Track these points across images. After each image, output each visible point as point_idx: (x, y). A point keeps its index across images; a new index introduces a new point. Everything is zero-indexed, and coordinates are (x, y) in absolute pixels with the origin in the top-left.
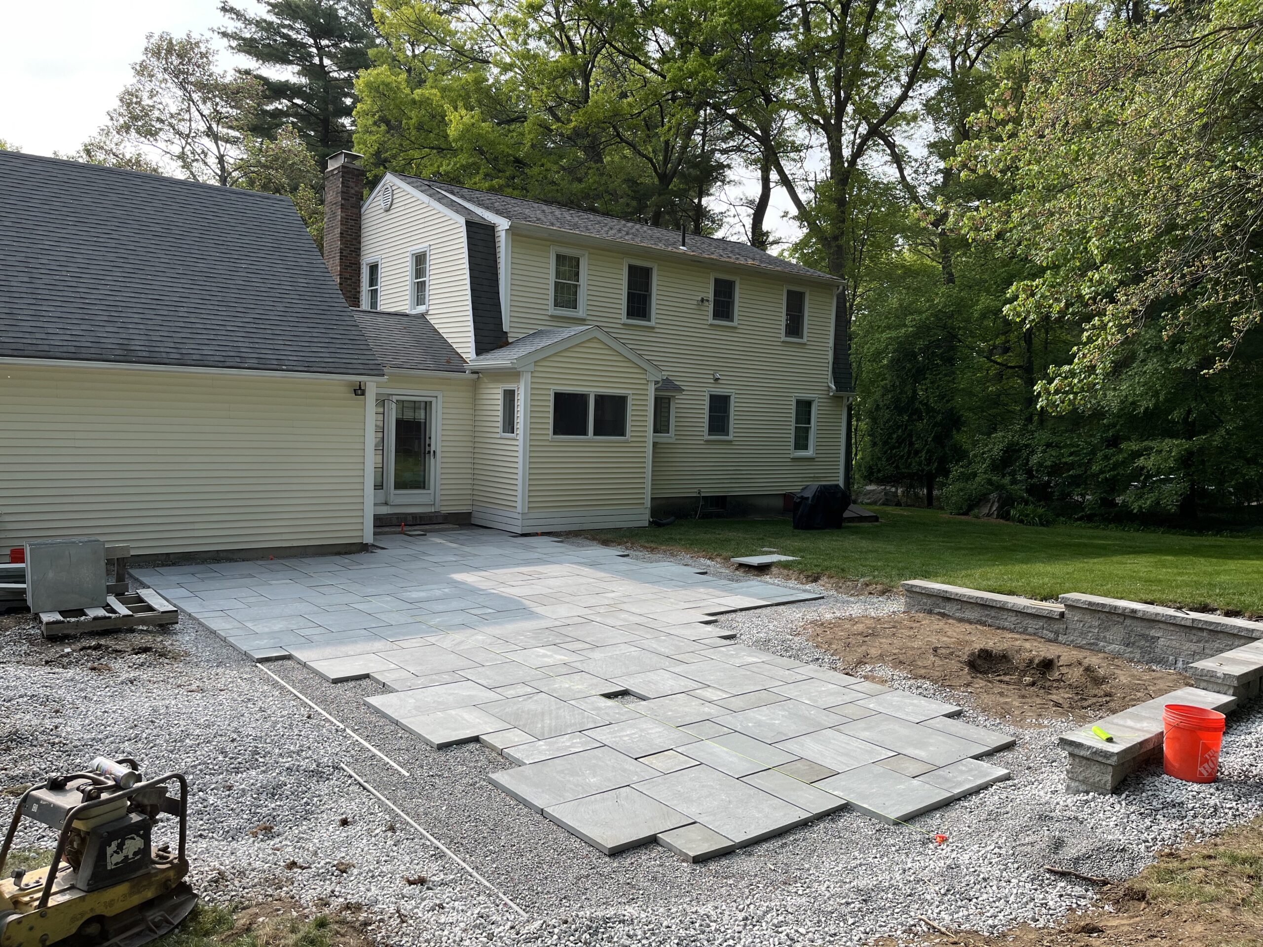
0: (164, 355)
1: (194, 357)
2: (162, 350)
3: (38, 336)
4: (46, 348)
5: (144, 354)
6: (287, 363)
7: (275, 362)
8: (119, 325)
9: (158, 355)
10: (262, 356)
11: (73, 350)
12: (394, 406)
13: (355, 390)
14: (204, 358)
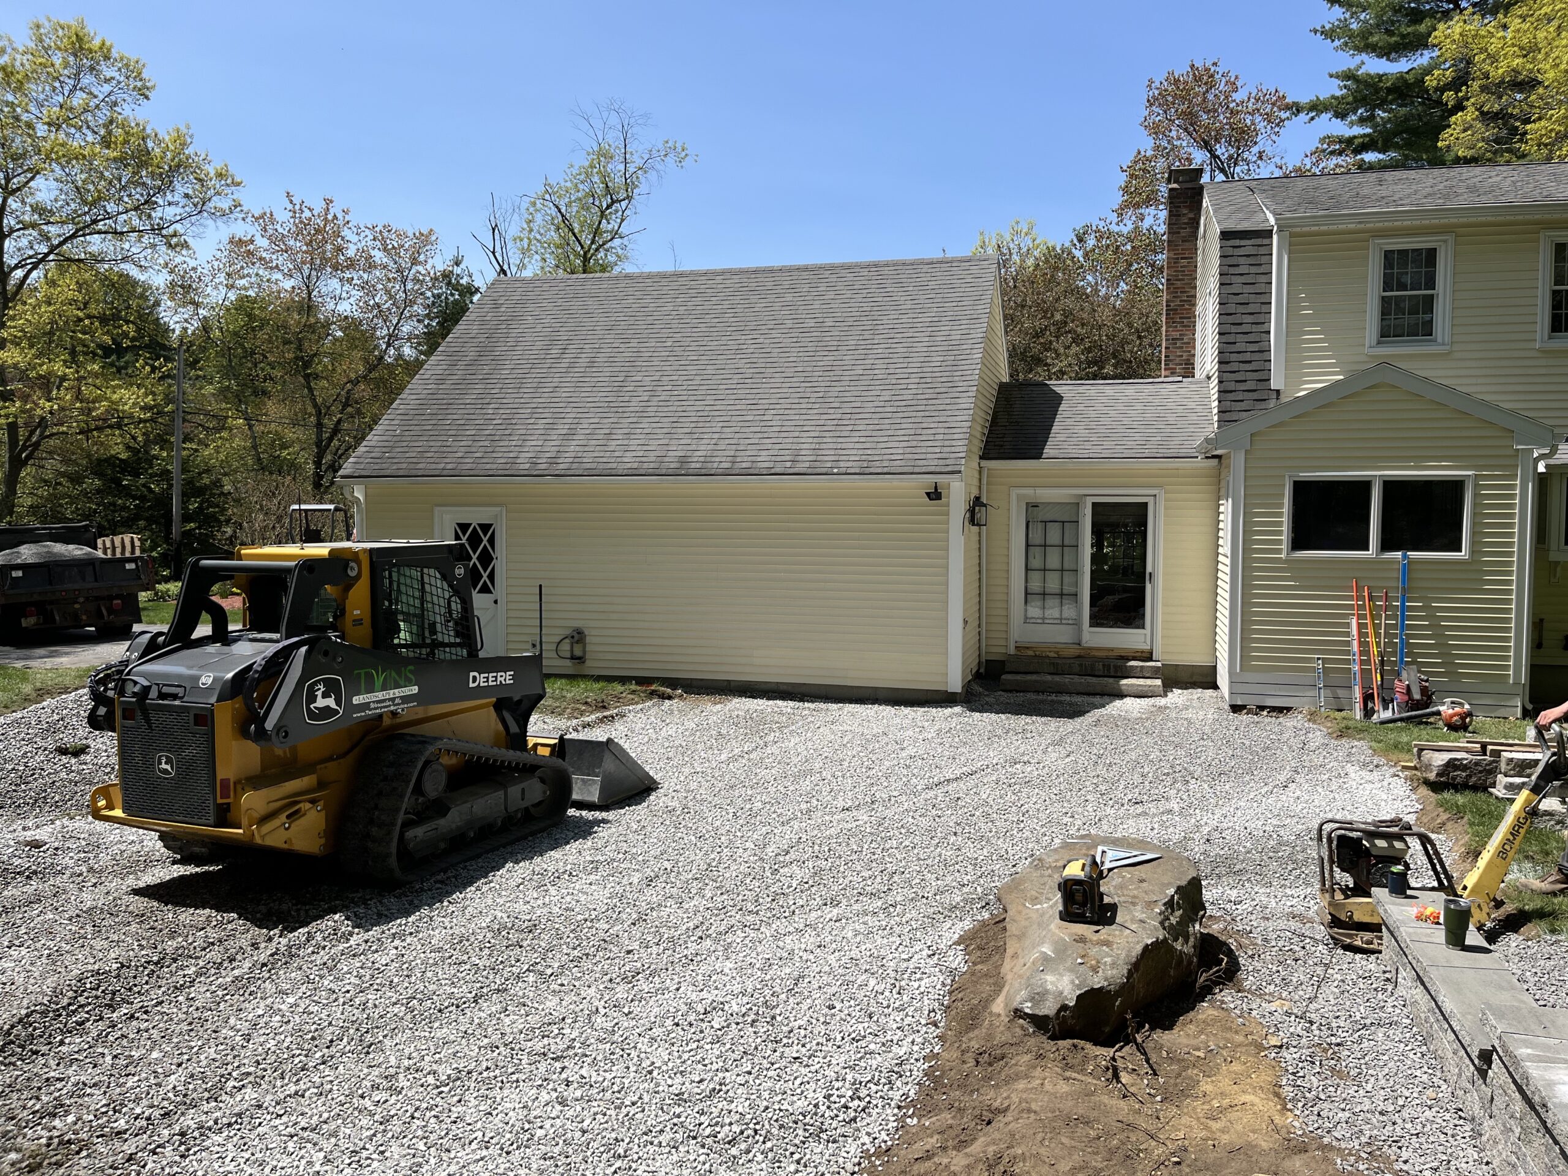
0: (715, 465)
1: (744, 465)
2: (717, 459)
3: (617, 454)
4: (614, 466)
5: (698, 465)
6: (842, 464)
7: (829, 465)
8: (696, 436)
9: (709, 465)
10: (819, 458)
11: (635, 465)
12: (1088, 511)
13: (928, 494)
14: (754, 465)
